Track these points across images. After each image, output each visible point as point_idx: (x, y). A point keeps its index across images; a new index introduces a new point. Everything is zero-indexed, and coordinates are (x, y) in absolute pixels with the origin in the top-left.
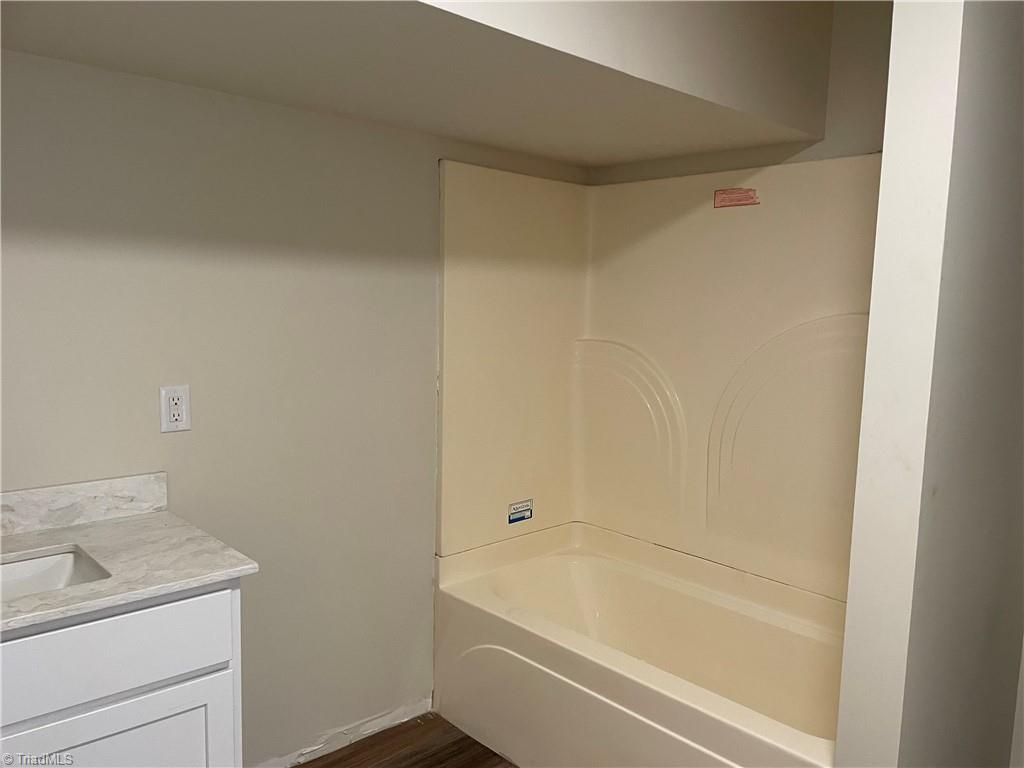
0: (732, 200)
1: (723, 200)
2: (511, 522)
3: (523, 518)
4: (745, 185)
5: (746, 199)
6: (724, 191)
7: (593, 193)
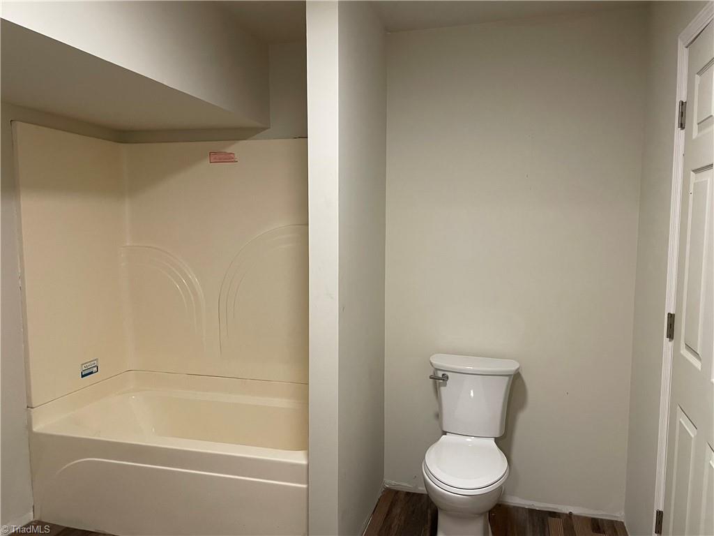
0: (220, 159)
1: (215, 159)
2: (83, 376)
3: (92, 373)
4: (229, 150)
5: (229, 158)
6: (215, 153)
7: (124, 147)
